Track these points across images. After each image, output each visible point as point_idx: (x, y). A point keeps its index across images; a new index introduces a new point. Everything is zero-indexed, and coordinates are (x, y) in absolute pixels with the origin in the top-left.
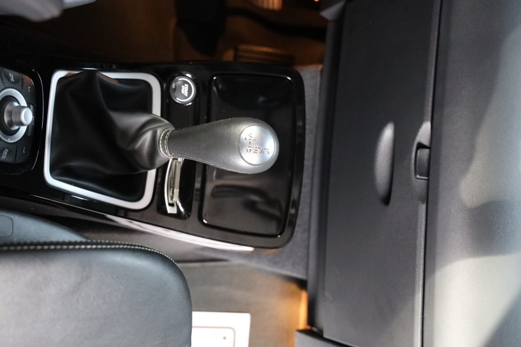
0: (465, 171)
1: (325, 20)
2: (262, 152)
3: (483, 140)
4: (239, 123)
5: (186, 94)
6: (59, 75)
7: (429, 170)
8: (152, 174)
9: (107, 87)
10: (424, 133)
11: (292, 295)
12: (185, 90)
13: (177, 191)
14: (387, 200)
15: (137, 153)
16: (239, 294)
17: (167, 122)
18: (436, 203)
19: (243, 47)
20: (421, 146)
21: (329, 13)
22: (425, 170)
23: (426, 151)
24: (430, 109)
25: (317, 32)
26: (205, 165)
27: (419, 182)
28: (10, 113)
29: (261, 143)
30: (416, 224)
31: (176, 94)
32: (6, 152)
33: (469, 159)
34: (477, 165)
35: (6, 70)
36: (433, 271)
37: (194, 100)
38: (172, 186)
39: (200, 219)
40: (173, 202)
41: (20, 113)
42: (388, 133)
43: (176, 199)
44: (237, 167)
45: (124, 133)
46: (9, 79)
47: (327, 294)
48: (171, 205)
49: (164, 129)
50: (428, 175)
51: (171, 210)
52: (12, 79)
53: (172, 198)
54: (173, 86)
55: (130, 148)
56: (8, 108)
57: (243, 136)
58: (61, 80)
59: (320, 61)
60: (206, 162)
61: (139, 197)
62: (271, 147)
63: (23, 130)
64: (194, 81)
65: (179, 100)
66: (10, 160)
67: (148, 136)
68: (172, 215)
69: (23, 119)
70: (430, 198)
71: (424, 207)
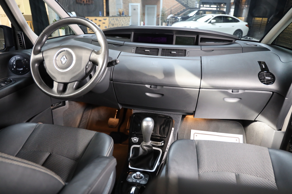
0: (156, 78)
1: (122, 108)
2: (149, 121)
3: (150, 74)
4: (142, 126)
5: (136, 139)
6: (130, 167)
7: (156, 85)
8: (154, 148)
9: (133, 156)
10: (148, 86)
11: (187, 119)
12: (135, 140)
13: (158, 143)
14: (163, 95)
15: (148, 150)
16: (186, 132)
17: (142, 143)
18: (163, 84)
19: (127, 128)
20: (151, 87)
21: (121, 107)
22: (156, 86)
23: (152, 86)
24: (142, 85)
25: (125, 110)
26: (152, 136)
27: (159, 88)
28: (138, 177)
29: (148, 121)
30: (168, 89)
31: (136, 142)
32: (146, 179)
33: (154, 77)
34: (155, 75)
35: (128, 177)
36: (178, 85)
37: (138, 137)
38: (157, 144)
39: (165, 137)
40: (161, 144)
41: (138, 175)
42: (148, 94)
43: (160, 143)
44: (152, 127)
45: (144, 153)
46: (130, 177)
47: (185, 110)
48: (162, 144)
49: (144, 144)
50: (157, 86)
51: (163, 144)
52: (130, 176)
53: (160, 144)
54: (134, 142)
55: (147, 152)
56: (136, 177)
57: (146, 125)
58: (131, 166)
59: (131, 110)
60: (151, 135)
61: (159, 151)
62: (149, 119)
63: (141, 175)
64: (133, 137)
65: (137, 141)
66: (148, 178)
67: (145, 147)
68: (164, 144)
69: (139, 174)
70: (162, 85)
71: (164, 87)
